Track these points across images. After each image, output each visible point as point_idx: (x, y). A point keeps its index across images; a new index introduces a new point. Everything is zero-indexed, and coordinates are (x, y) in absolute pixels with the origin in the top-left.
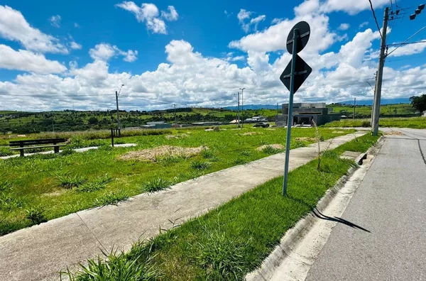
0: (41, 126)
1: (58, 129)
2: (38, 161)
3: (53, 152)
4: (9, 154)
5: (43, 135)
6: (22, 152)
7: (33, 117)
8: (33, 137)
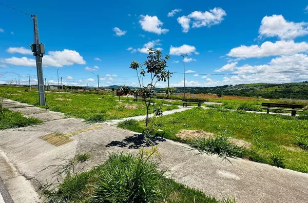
0: (281, 94)
1: (294, 97)
2: (279, 120)
3: (290, 115)
4: (260, 111)
5: (282, 100)
6: (268, 111)
7: (276, 87)
8: (274, 101)
